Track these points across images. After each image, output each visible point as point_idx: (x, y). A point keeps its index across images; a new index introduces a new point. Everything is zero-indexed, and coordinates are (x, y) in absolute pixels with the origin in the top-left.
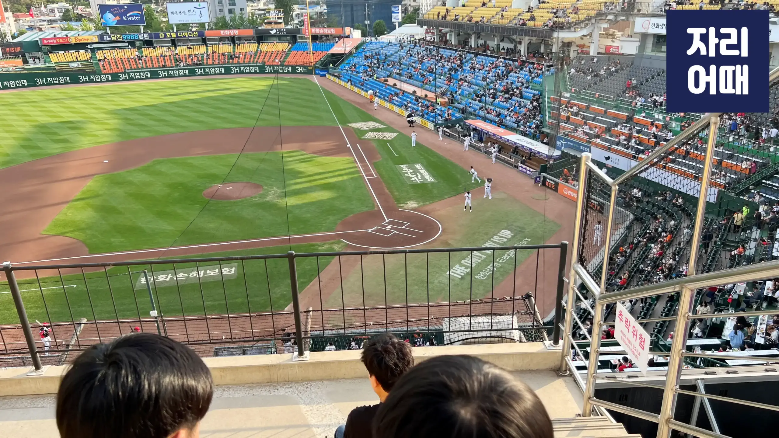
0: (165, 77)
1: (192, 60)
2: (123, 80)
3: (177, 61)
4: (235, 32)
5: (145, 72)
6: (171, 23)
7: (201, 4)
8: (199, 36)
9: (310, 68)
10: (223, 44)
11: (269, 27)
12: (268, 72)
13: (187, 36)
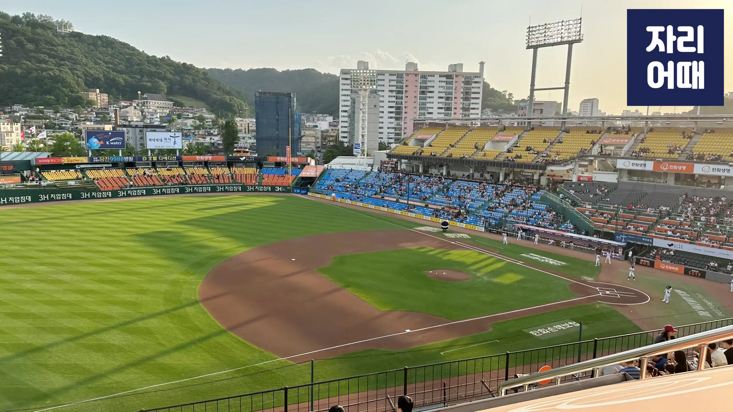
0: (158, 194)
1: (177, 179)
2: (121, 197)
3: (164, 180)
4: (208, 158)
5: (141, 189)
6: (148, 148)
7: (176, 133)
8: (177, 160)
9: (288, 188)
10: (197, 167)
11: (238, 155)
12: (249, 191)
13: (166, 159)
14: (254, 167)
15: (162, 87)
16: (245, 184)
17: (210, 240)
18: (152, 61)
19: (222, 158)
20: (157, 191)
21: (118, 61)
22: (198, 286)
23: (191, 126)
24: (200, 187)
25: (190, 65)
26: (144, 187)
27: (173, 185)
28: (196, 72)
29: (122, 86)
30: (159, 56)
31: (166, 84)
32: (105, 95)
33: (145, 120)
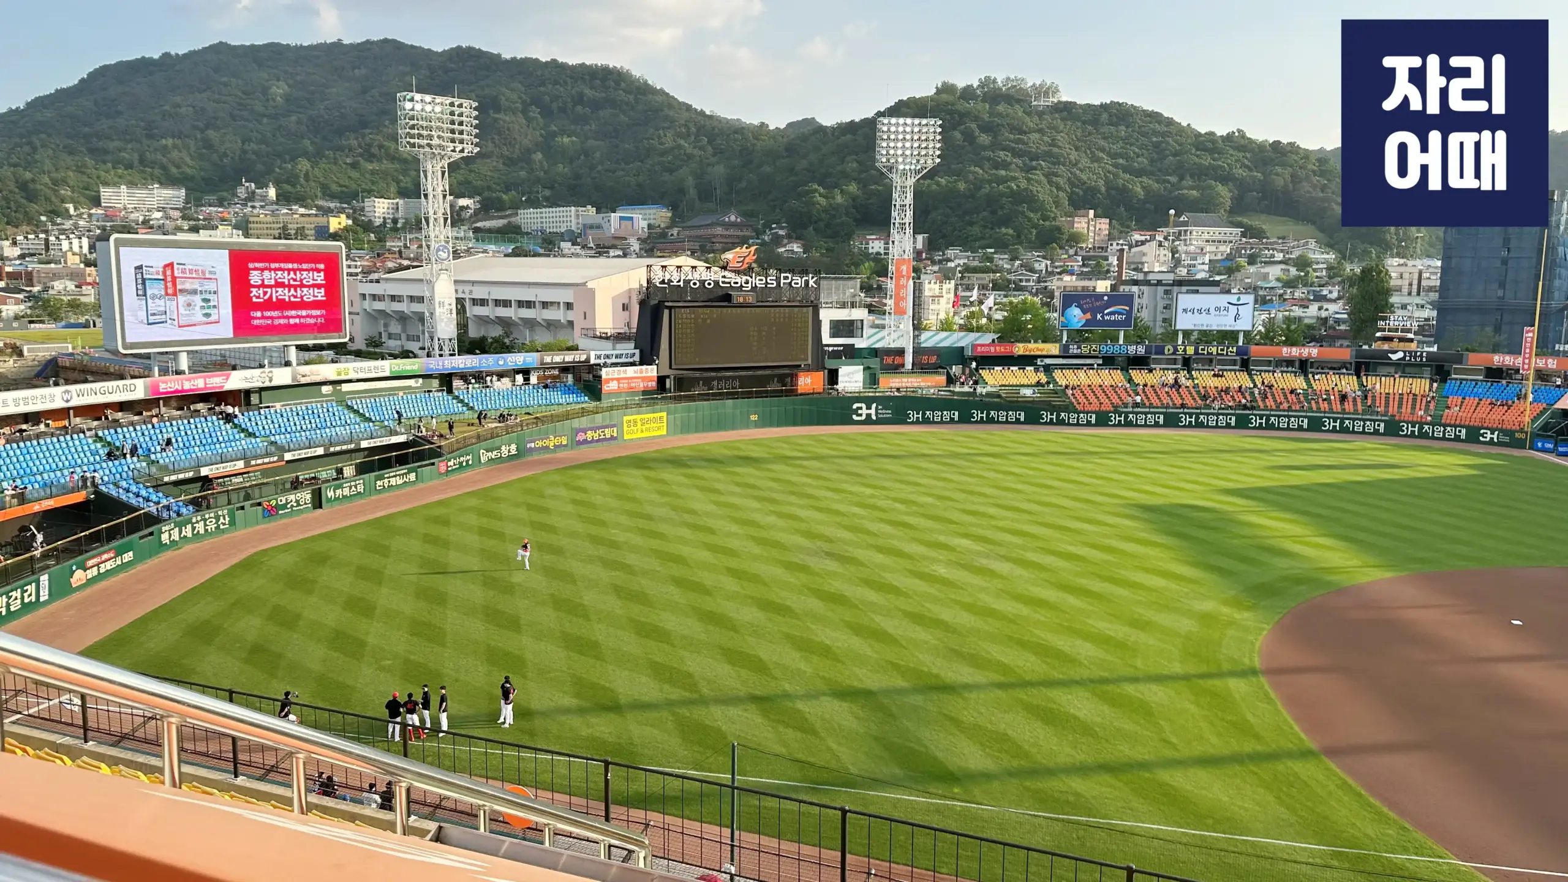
0: (1190, 425)
1: (1232, 397)
2: (1114, 425)
3: (1205, 397)
4: (1311, 351)
5: (1155, 413)
6: (1178, 328)
7: (1242, 296)
8: (1238, 354)
9: (1517, 434)
10: (1282, 372)
11: (1386, 347)
12: (1406, 436)
13: (1215, 353)
14: (1426, 378)
15: (1222, 197)
16: (1397, 418)
17: (1294, 538)
18: (1208, 143)
19: (1343, 353)
20: (1188, 419)
21: (1137, 150)
22: (1261, 638)
23: (1278, 280)
24: (1285, 416)
25: (1290, 143)
26: (1161, 408)
27: (1223, 409)
28: (1302, 159)
29: (1140, 199)
30: (1221, 131)
31: (1230, 191)
32: (1104, 220)
33: (1179, 269)
